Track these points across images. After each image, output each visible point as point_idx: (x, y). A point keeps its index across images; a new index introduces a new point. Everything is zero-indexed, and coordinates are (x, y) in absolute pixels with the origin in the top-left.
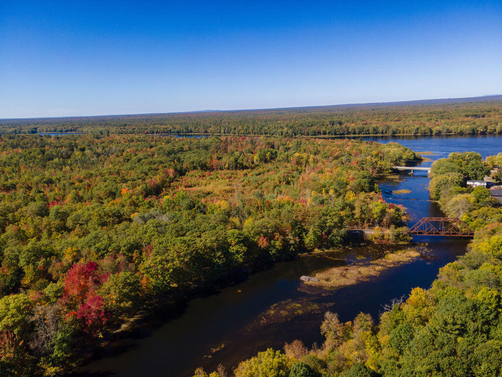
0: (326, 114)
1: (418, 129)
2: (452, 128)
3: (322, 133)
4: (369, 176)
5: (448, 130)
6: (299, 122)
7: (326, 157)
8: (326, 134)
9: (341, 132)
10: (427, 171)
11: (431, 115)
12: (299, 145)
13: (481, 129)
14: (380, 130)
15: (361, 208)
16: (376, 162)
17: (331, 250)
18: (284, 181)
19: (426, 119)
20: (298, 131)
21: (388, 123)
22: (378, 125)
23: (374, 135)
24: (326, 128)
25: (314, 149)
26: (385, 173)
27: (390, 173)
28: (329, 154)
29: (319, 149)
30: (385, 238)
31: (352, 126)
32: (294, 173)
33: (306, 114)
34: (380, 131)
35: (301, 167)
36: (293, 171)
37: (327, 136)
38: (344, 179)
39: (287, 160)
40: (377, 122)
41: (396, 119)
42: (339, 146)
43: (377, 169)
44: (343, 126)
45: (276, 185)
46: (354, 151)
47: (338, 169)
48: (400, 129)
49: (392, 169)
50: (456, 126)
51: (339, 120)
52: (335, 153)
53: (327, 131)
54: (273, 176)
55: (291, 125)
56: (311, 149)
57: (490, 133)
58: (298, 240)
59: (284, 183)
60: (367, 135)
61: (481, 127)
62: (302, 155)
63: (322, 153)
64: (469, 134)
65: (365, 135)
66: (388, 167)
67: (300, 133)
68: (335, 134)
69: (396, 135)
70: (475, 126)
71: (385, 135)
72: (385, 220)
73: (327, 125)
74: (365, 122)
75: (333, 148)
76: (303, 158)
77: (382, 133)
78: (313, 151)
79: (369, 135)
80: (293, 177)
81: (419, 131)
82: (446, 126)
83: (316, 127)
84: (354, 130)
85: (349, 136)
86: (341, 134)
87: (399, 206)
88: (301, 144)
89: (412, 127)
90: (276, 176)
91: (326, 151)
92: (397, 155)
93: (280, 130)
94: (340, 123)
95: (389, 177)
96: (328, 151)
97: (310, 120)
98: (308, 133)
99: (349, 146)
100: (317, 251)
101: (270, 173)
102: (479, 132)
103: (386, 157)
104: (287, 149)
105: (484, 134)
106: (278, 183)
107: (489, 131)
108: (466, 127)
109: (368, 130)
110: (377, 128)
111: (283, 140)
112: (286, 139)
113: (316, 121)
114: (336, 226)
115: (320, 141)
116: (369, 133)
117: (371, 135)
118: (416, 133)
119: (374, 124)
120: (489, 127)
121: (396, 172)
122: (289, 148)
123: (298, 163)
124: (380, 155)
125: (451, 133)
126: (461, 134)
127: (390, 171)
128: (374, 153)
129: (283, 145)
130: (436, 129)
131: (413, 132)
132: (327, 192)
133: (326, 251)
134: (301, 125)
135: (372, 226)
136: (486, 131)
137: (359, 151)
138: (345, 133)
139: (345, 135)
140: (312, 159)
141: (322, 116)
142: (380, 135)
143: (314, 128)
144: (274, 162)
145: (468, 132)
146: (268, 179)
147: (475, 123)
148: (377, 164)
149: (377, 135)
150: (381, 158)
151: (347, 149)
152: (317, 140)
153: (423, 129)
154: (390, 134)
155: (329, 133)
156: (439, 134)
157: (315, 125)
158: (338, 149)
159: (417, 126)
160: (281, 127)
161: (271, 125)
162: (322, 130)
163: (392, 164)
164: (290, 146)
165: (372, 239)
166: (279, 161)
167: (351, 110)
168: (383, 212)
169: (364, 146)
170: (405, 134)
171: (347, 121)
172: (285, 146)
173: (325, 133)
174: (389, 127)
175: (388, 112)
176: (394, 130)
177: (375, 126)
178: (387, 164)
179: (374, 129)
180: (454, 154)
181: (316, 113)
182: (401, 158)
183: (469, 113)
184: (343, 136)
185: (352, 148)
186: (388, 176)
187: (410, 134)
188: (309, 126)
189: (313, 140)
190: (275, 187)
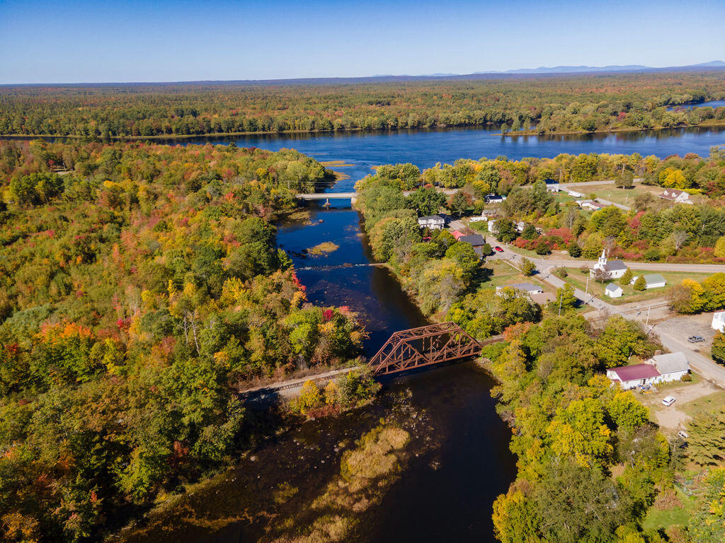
0: (170, 96)
1: (313, 122)
2: (356, 120)
3: (165, 130)
4: (264, 231)
5: (352, 123)
6: (121, 109)
7: (174, 183)
8: (172, 132)
9: (197, 128)
10: (349, 200)
11: (326, 101)
12: (116, 158)
13: (391, 123)
14: (260, 123)
15: (264, 335)
16: (268, 190)
17: (204, 482)
18: (77, 255)
19: (321, 106)
20: (118, 129)
21: (270, 113)
22: (256, 117)
23: (252, 133)
24: (170, 122)
25: (148, 168)
26: (286, 209)
27: (294, 208)
28: (179, 177)
29: (158, 165)
30: (327, 402)
31: (215, 119)
32: (106, 227)
33: (133, 96)
34: (260, 126)
35: (122, 209)
36: (103, 222)
37: (174, 136)
38: (213, 241)
39: (88, 195)
40: (254, 111)
41: (280, 106)
42: (196, 159)
43: (271, 203)
44: (200, 118)
45: (55, 268)
46: (225, 168)
47: (200, 215)
48: (289, 122)
49: (295, 200)
50: (361, 118)
51: (191, 107)
52: (191, 173)
53: (174, 128)
54: (48, 243)
55: (103, 115)
56: (143, 168)
57: (402, 128)
58: (97, 502)
59: (79, 259)
60: (241, 133)
61: (390, 120)
62: (120, 185)
63: (166, 174)
64: (378, 129)
65: (238, 133)
66: (289, 197)
67: (123, 131)
68: (189, 133)
69: (284, 132)
70: (383, 118)
71: (269, 132)
72: (318, 350)
73: (173, 117)
74: (234, 112)
75: (186, 165)
76: (123, 191)
77: (264, 129)
78: (147, 173)
79: (243, 133)
80: (102, 240)
81: (316, 125)
82: (349, 117)
83: (151, 120)
84: (219, 124)
85: (212, 134)
86: (197, 132)
87: (342, 311)
88: (121, 156)
89: (306, 120)
90: (57, 243)
91: (173, 172)
92: (300, 174)
93: (81, 126)
94: (195, 114)
95: (293, 217)
96: (176, 170)
97: (142, 106)
98: (138, 130)
99: (214, 157)
100: (165, 500)
101: (45, 234)
102: (390, 126)
103: (281, 177)
104: (91, 169)
105: (394, 128)
106: (62, 262)
107: (400, 125)
108: (374, 120)
109: (241, 125)
110: (256, 121)
111: (83, 148)
112: (90, 145)
113: (151, 108)
114: (208, 419)
115: (160, 150)
116: (243, 130)
117: (248, 133)
118: (312, 129)
119: (249, 114)
120: (400, 120)
121: (303, 205)
122: (96, 167)
123: (115, 202)
124: (272, 175)
125: (356, 129)
126: (369, 129)
127: (293, 204)
128: (261, 171)
129: (83, 159)
130: (337, 122)
131: (308, 127)
132: (179, 287)
133: (191, 489)
134: (124, 116)
135: (291, 371)
136: (397, 124)
137: (233, 168)
138: (205, 131)
139: (204, 133)
140: (145, 193)
141: (162, 100)
142: (261, 132)
143: (148, 122)
144: (58, 201)
145: (376, 126)
146: (33, 255)
147: (382, 114)
148: (269, 194)
149: (257, 133)
150: (274, 180)
151: (212, 164)
152: (154, 146)
153: (321, 122)
154: (274, 131)
155: (177, 131)
156: (342, 130)
157: (150, 115)
158: (196, 166)
159: (312, 118)
160: (83, 119)
161: (62, 116)
162: (163, 126)
163: (294, 191)
164: (98, 161)
165: (299, 412)
166: (71, 199)
167: (209, 90)
168: (314, 336)
169: (241, 159)
170: (297, 131)
171: (206, 110)
172: (86, 163)
173: (169, 131)
174: (272, 120)
175: (265, 95)
176: (281, 124)
177: (251, 118)
178: (286, 192)
179: (251, 124)
180: (384, 169)
181: (153, 94)
182: (305, 179)
183: (372, 99)
184: (201, 135)
185: (220, 162)
186: (291, 214)
187: (305, 131)
188: (138, 119)
189: (146, 146)
190: (52, 276)
